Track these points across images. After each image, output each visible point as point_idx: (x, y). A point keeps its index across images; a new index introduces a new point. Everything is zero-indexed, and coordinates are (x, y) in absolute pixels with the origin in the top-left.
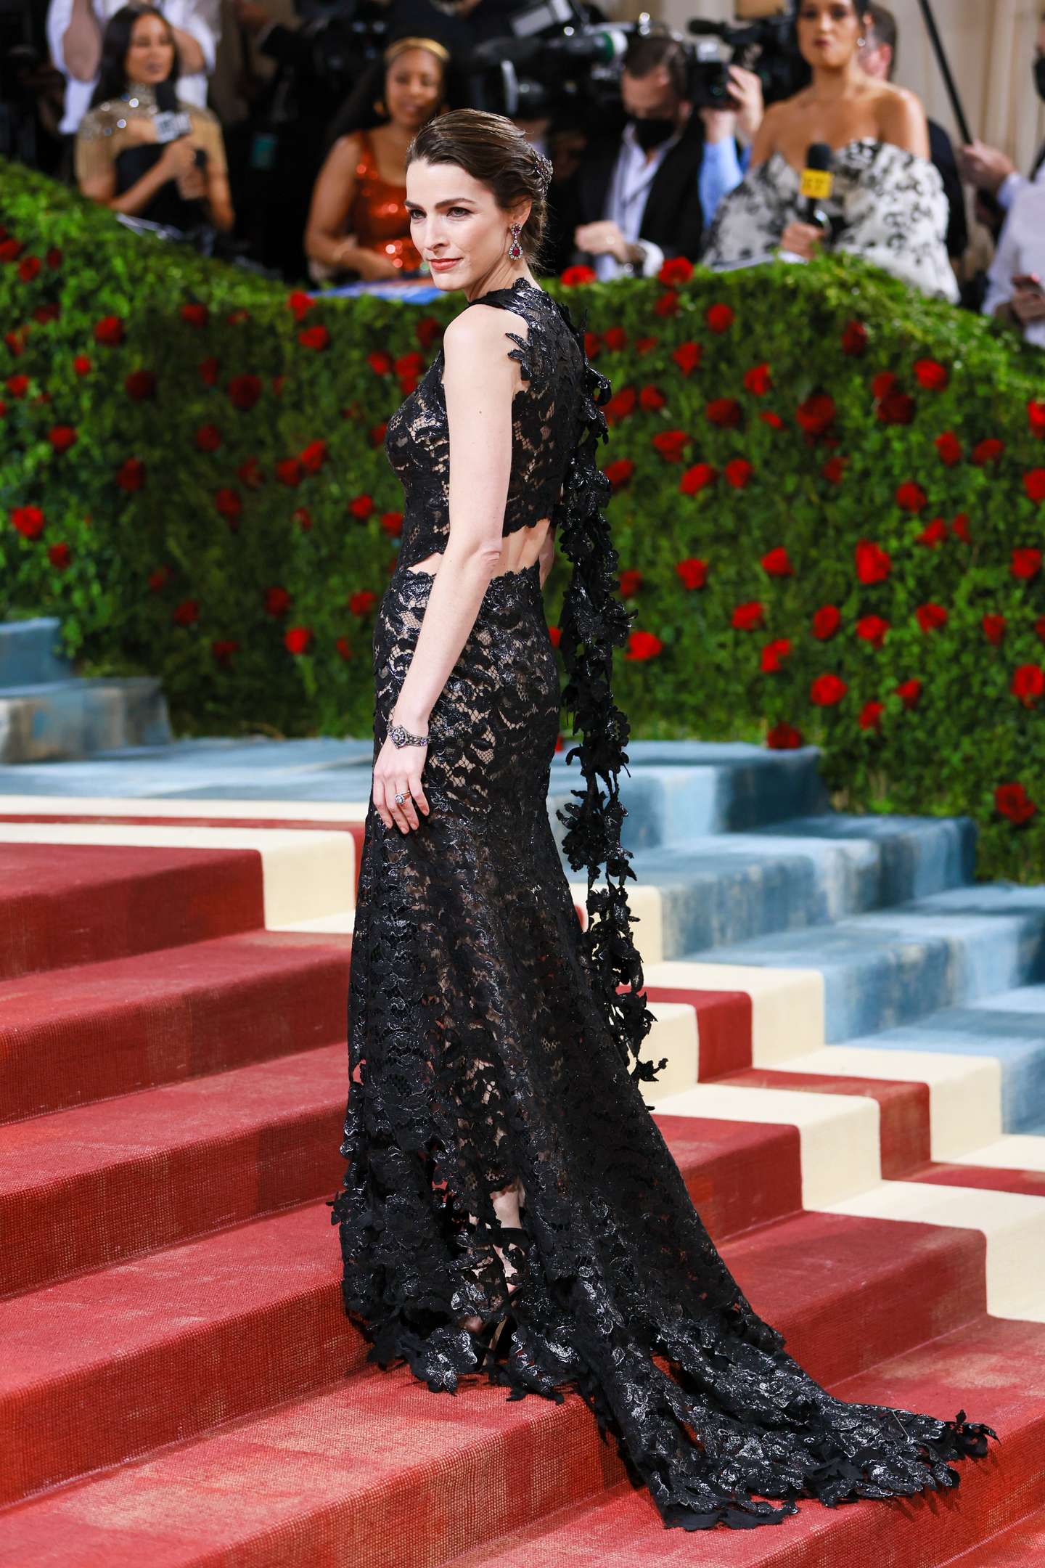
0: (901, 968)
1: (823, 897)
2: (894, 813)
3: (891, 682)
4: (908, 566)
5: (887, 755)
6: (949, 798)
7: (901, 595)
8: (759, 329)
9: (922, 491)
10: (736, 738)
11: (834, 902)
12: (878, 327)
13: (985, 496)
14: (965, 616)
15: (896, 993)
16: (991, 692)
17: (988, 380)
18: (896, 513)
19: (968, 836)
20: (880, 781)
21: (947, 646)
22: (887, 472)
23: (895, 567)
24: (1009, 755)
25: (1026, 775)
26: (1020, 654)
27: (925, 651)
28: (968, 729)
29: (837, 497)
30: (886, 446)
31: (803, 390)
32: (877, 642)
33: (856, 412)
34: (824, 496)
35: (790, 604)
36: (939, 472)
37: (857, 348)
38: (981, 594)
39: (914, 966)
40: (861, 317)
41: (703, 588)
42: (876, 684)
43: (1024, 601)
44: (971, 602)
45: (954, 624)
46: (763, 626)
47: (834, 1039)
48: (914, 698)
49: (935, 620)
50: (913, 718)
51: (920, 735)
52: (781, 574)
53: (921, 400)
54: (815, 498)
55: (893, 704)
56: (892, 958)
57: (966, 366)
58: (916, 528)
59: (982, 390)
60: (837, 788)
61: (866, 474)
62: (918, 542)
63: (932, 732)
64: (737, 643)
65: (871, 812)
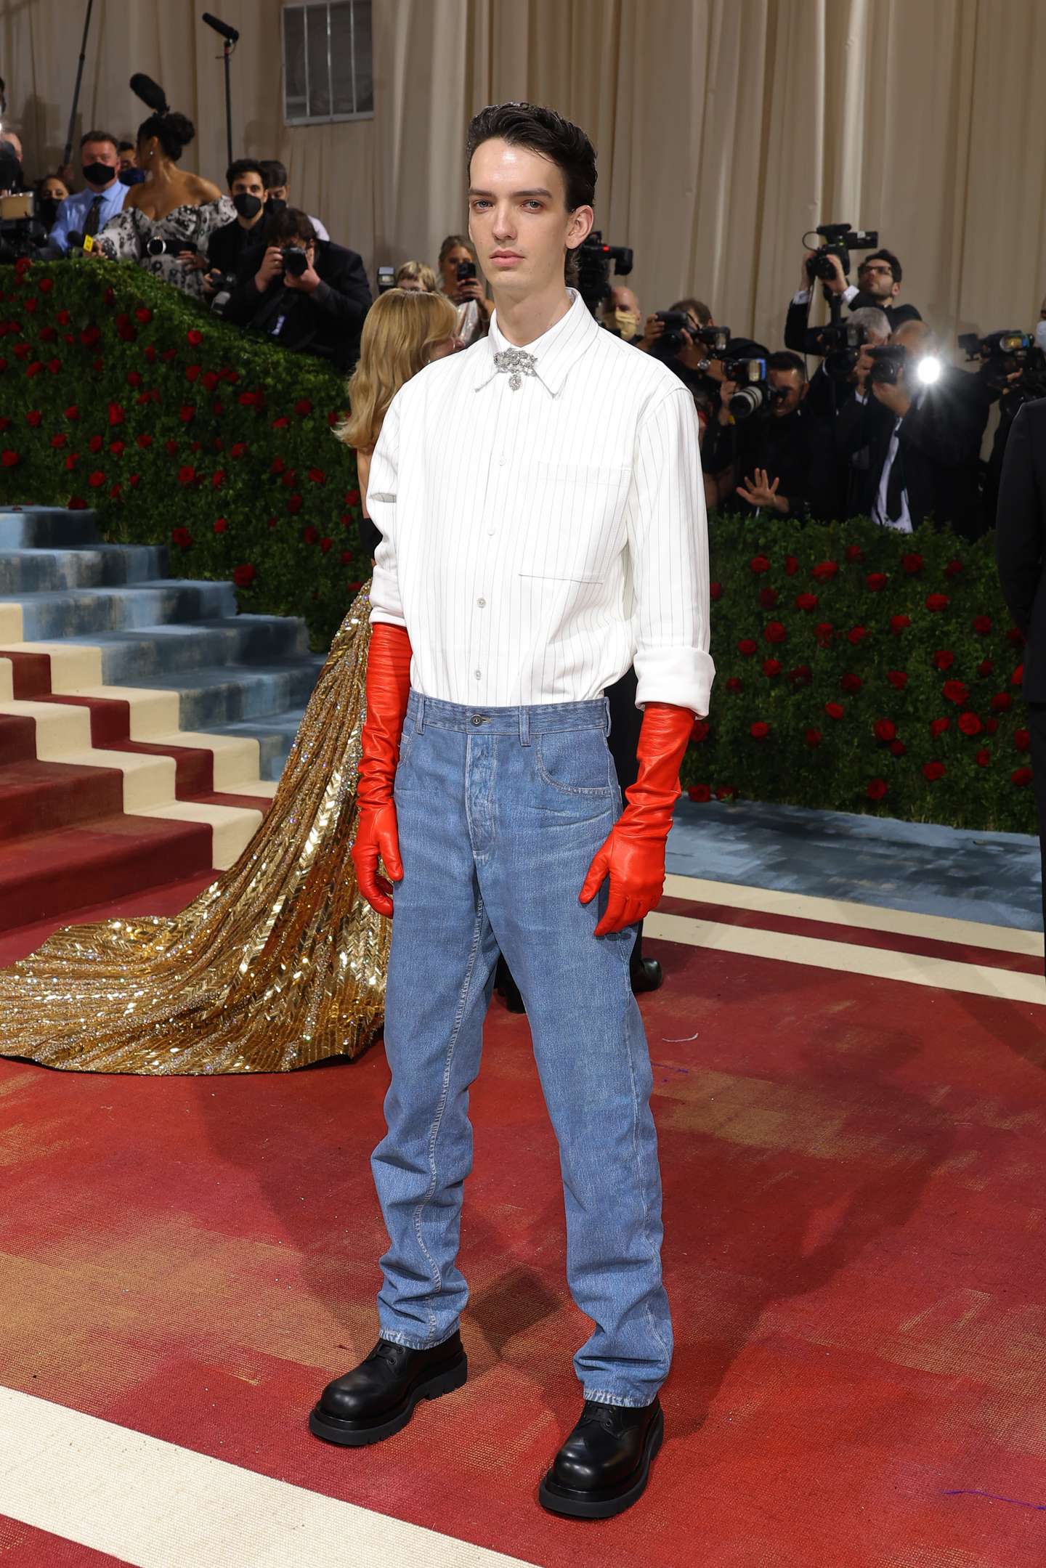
0: (77, 607)
1: (63, 577)
2: (130, 543)
3: (127, 475)
4: (133, 415)
5: (125, 513)
6: (155, 535)
7: (131, 431)
8: (64, 291)
9: (140, 376)
10: (56, 505)
11: (70, 580)
12: (119, 291)
13: (166, 378)
14: (160, 441)
15: (75, 620)
16: (170, 479)
17: (170, 319)
18: (127, 387)
19: (163, 555)
20: (124, 528)
21: (151, 457)
22: (124, 366)
23: (127, 416)
24: (179, 513)
25: (188, 523)
26: (185, 460)
27: (141, 459)
28: (161, 499)
29: (101, 380)
30: (124, 352)
31: (84, 324)
32: (120, 453)
33: (110, 335)
34: (95, 379)
35: (79, 434)
36: (146, 366)
37: (111, 301)
38: (166, 430)
39: (87, 607)
40: (112, 286)
41: (40, 426)
42: (120, 476)
43: (187, 433)
44: (163, 435)
45: (155, 445)
46: (67, 445)
47: (26, 640)
48: (136, 484)
49: (147, 444)
50: (136, 493)
51: (140, 502)
52: (75, 418)
53: (140, 328)
54: (90, 380)
55: (126, 486)
56: (72, 602)
57: (160, 311)
58: (136, 395)
59: (167, 324)
60: (104, 531)
61: (114, 367)
62: (138, 403)
63: (145, 501)
64: (55, 455)
65: (121, 543)
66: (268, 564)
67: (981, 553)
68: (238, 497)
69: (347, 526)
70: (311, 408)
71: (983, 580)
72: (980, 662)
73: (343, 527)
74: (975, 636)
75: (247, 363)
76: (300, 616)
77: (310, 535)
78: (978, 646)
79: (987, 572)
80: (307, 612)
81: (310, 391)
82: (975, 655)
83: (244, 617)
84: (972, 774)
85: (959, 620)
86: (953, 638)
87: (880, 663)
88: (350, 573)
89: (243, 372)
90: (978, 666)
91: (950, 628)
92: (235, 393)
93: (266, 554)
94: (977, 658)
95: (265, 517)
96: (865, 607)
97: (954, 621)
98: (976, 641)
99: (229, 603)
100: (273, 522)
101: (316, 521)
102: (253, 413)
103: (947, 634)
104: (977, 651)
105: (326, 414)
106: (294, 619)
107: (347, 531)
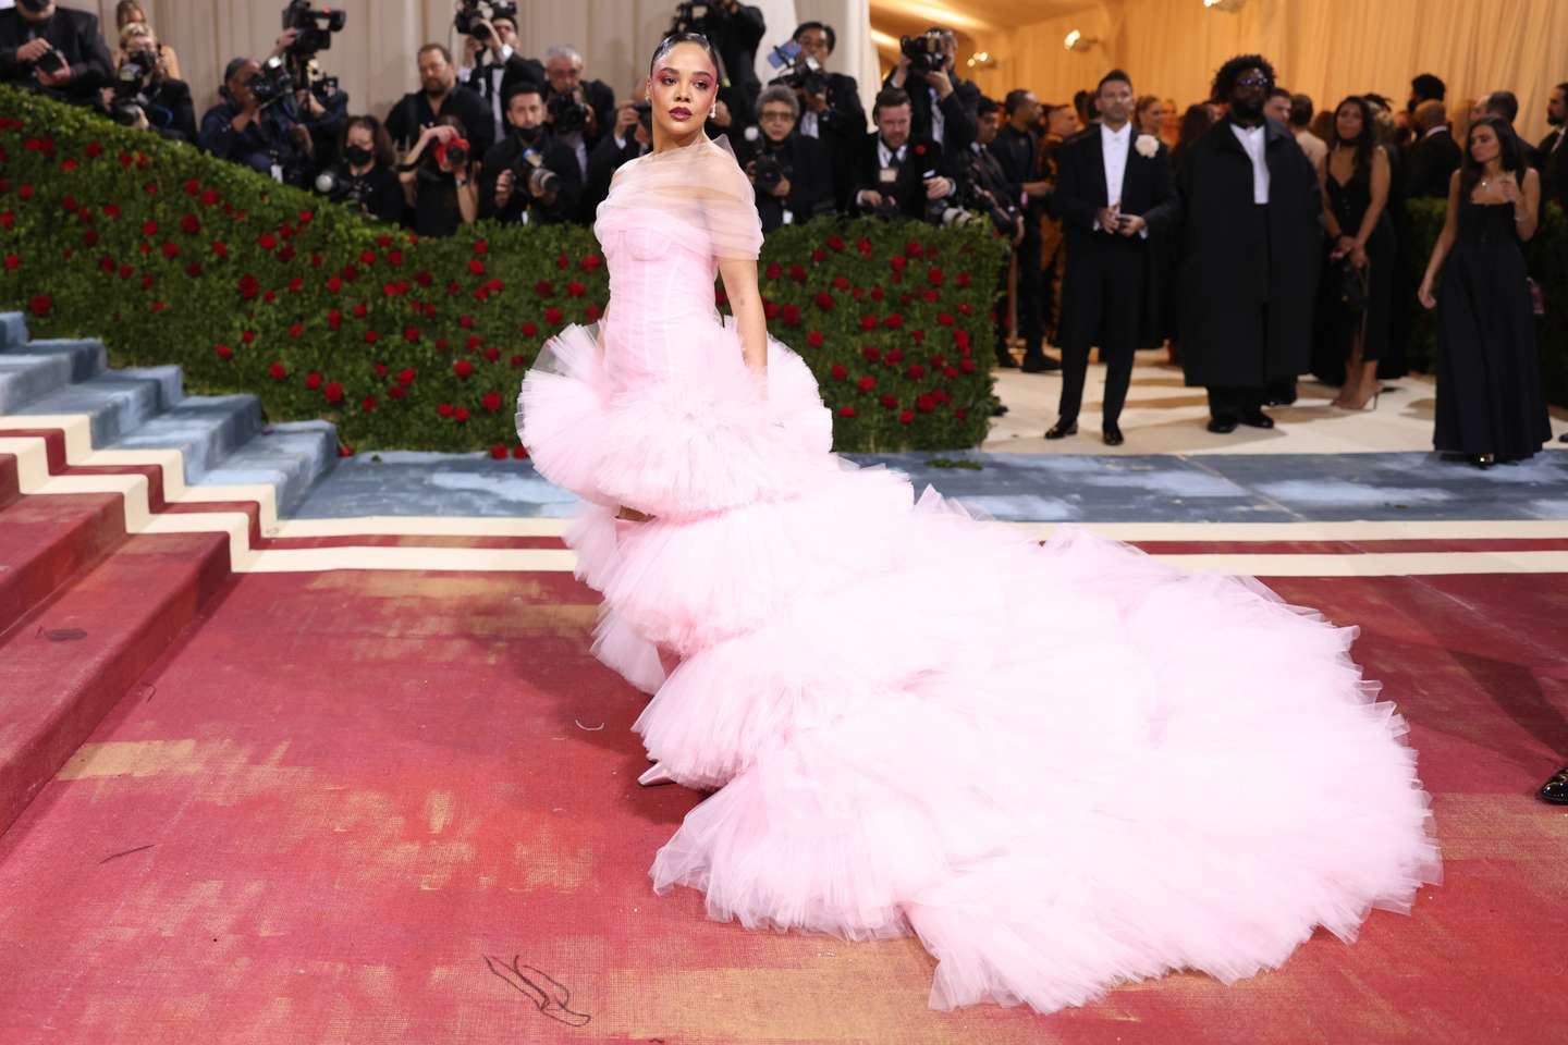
66: (64, 292)
68: (31, 233)
69: (148, 253)
70: (101, 151)
73: (145, 255)
75: (29, 112)
76: (96, 336)
77: (107, 263)
80: (107, 334)
81: (97, 135)
83: (36, 343)
88: (151, 295)
89: (28, 120)
92: (22, 139)
93: (60, 285)
95: (60, 250)
99: (22, 331)
100: (68, 255)
101: (115, 251)
102: (41, 156)
105: (117, 155)
106: (90, 341)
107: (148, 258)
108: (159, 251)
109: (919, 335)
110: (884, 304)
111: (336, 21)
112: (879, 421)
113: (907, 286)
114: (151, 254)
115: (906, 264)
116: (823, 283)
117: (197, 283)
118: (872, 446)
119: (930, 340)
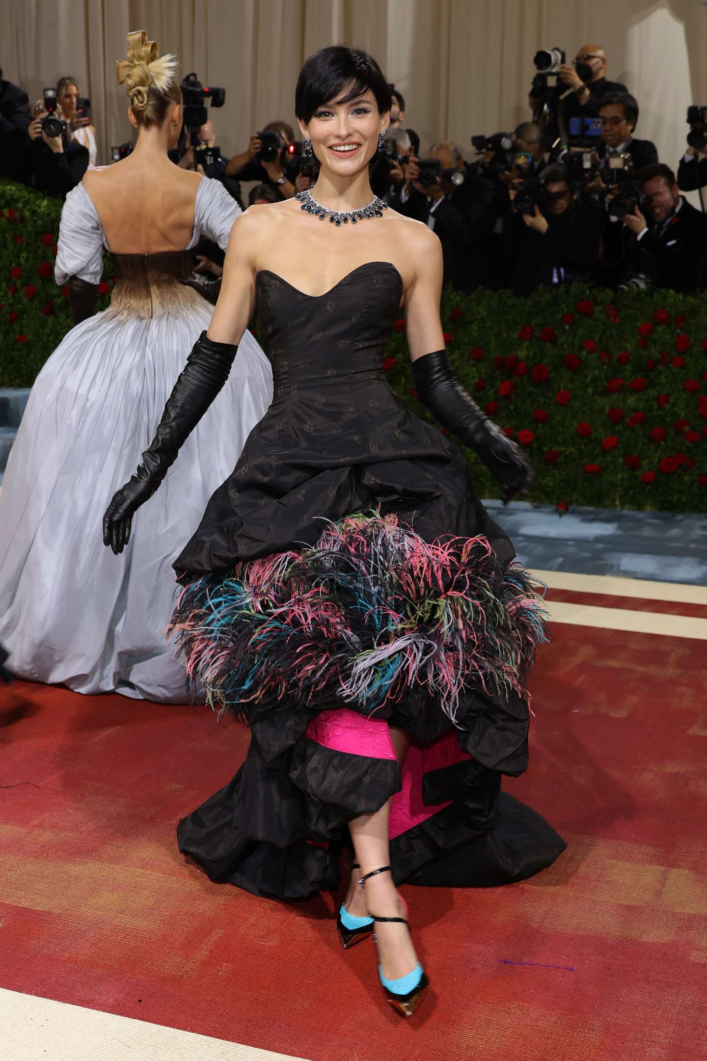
67: (474, 303)
69: (14, 293)
71: (476, 322)
72: (476, 380)
73: (10, 294)
74: (472, 362)
78: (474, 369)
79: (479, 317)
82: (473, 375)
84: (473, 460)
85: (461, 351)
86: (457, 364)
87: (406, 383)
88: (17, 328)
90: (475, 383)
91: (455, 357)
94: (474, 378)
96: (394, 344)
97: (457, 352)
98: (473, 365)
103: (453, 361)
104: (473, 373)
107: (14, 298)
108: (22, 293)
109: (662, 400)
110: (629, 367)
111: (218, 97)
112: (623, 478)
113: (655, 352)
114: (17, 295)
115: (653, 330)
116: (573, 346)
117: (50, 320)
118: (618, 503)
119: (674, 405)
